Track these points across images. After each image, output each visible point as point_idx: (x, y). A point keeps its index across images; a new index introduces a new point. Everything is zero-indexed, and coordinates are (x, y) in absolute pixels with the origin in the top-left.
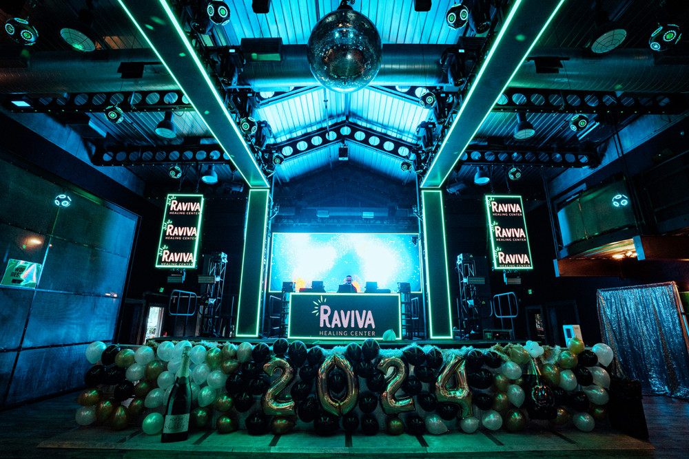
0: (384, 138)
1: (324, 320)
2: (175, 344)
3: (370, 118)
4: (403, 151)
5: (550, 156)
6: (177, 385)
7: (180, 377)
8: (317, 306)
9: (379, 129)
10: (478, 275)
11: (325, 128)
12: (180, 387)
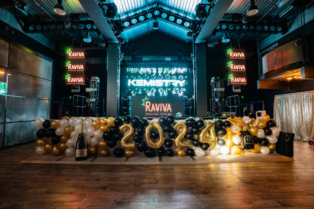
0: (177, 17)
1: (148, 108)
2: (77, 119)
3: (170, 5)
4: (187, 24)
5: (262, 27)
6: (80, 137)
7: (81, 133)
8: (144, 102)
9: (174, 12)
10: (221, 87)
11: (146, 11)
12: (81, 137)
